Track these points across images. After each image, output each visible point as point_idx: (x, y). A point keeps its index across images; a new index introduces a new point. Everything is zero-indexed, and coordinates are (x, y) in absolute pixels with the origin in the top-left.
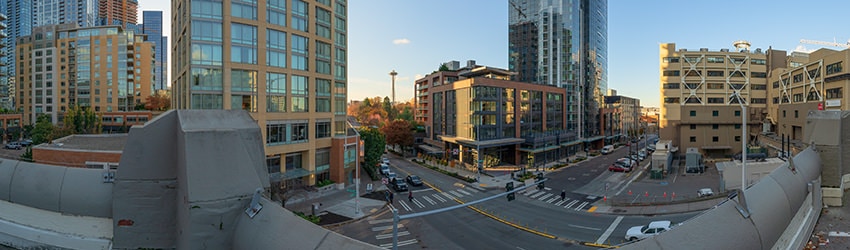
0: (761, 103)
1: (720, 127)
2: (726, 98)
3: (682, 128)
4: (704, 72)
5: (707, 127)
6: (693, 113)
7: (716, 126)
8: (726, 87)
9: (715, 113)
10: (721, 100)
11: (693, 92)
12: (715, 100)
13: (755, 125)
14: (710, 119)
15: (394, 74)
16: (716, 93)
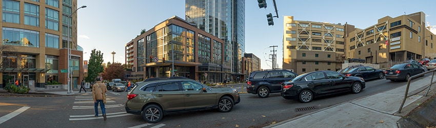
0: (341, 51)
1: (319, 63)
2: (323, 47)
3: (298, 63)
4: (310, 32)
5: (312, 63)
6: (304, 55)
7: (317, 62)
8: (323, 41)
9: (317, 55)
10: (320, 48)
11: (304, 43)
12: (316, 48)
13: (338, 63)
14: (314, 58)
15: (114, 53)
16: (317, 44)
